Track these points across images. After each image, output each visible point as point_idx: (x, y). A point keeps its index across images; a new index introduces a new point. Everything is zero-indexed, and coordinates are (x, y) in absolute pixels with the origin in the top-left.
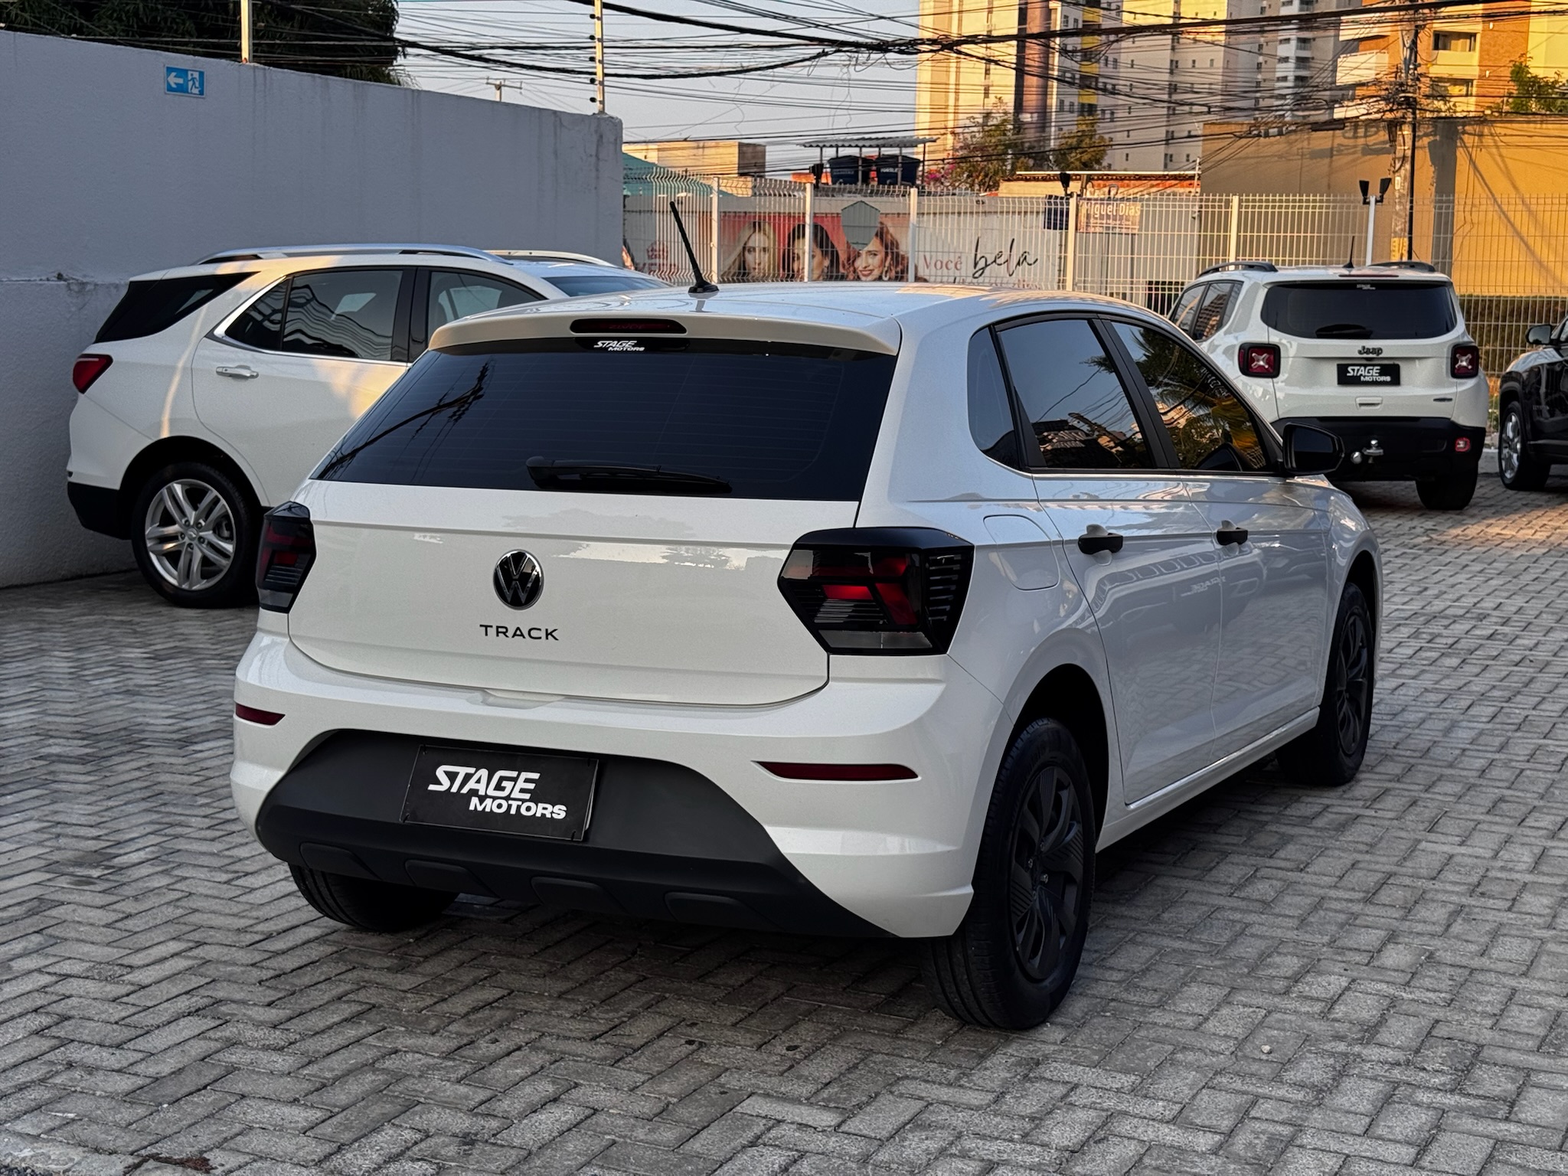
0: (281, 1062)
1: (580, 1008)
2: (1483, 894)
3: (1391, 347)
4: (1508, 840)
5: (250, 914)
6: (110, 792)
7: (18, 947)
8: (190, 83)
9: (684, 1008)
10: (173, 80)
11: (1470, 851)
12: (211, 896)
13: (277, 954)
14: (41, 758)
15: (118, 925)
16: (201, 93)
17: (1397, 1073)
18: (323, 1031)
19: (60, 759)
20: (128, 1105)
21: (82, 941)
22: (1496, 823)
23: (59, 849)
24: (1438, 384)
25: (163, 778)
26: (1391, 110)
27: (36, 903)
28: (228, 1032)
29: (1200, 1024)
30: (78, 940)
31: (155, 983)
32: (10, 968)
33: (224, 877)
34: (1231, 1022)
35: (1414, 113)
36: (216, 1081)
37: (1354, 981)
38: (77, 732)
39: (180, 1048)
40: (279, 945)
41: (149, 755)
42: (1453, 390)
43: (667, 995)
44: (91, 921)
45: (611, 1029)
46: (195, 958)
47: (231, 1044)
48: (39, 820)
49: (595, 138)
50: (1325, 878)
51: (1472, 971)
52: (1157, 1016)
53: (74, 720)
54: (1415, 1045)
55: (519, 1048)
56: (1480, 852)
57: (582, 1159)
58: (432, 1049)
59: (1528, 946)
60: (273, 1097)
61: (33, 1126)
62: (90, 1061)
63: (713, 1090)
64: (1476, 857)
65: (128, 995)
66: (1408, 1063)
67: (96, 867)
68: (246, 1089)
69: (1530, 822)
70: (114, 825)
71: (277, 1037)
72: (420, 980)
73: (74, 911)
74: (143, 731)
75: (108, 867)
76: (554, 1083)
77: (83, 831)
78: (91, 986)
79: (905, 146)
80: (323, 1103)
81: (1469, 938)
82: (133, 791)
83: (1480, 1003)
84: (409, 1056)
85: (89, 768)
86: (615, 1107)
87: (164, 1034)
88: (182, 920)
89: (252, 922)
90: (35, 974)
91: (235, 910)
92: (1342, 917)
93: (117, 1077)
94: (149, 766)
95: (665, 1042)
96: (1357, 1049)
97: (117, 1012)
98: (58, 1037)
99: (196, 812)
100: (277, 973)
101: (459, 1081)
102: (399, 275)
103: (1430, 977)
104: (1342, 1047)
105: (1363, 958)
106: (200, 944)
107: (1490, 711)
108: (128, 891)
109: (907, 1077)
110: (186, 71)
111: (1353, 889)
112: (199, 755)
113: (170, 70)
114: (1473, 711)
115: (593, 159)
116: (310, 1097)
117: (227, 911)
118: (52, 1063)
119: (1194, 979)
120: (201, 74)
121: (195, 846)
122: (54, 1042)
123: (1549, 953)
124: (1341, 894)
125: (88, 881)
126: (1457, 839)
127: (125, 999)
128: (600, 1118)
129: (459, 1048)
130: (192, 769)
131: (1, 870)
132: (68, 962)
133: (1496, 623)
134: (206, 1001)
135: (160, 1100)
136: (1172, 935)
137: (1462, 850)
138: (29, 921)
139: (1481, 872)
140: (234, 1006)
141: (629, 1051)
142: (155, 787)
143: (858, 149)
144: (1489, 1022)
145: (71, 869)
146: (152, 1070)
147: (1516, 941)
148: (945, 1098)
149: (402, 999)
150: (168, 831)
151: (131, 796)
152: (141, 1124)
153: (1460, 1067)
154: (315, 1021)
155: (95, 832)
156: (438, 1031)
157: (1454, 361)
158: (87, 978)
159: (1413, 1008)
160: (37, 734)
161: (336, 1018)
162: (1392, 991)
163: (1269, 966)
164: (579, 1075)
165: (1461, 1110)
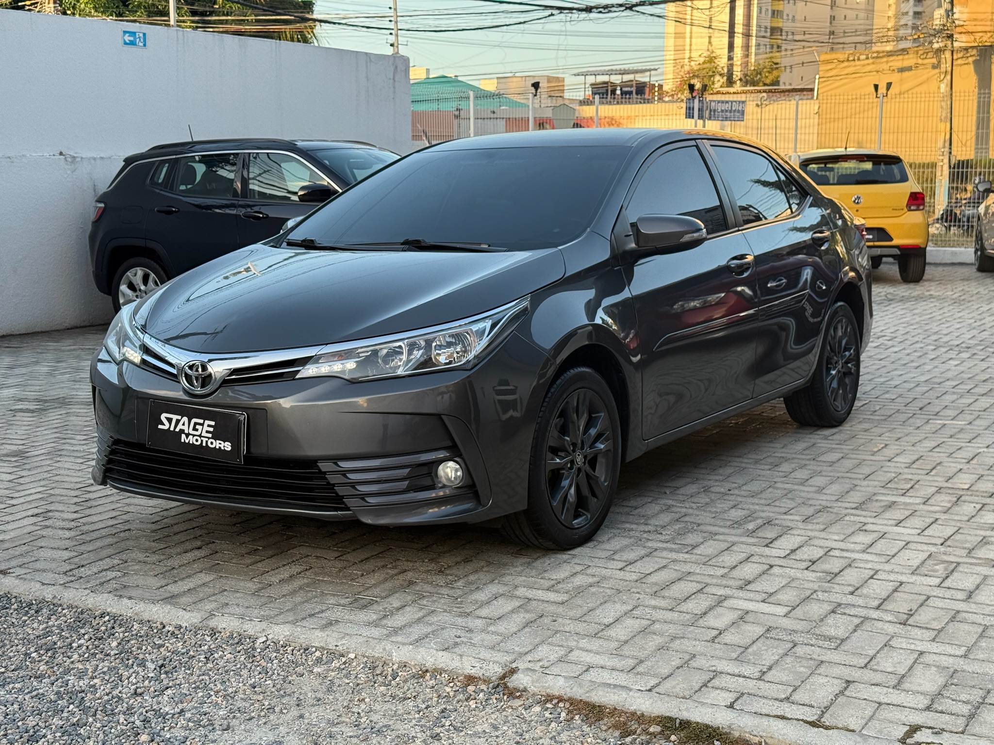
0: (68, 534)
6: (40, 425)
8: (138, 40)
10: (127, 38)
13: (90, 492)
14: (11, 410)
15: (15, 481)
16: (145, 45)
19: (21, 410)
28: (47, 523)
31: (22, 504)
33: (81, 461)
35: (952, 44)
36: (32, 541)
38: (37, 399)
39: (19, 530)
41: (70, 408)
46: (47, 494)
47: (47, 527)
49: (392, 69)
53: (37, 393)
55: (194, 528)
57: (198, 570)
59: (766, 485)
60: (56, 547)
67: (15, 457)
68: (45, 545)
70: (34, 439)
71: (71, 525)
75: (21, 457)
76: (202, 542)
77: (16, 442)
79: (637, 74)
80: (80, 550)
81: (736, 482)
82: (52, 424)
83: (716, 508)
84: (135, 532)
85: (34, 414)
86: (228, 551)
87: (15, 524)
88: (49, 479)
94: (67, 413)
101: (154, 541)
106: (53, 488)
108: (27, 467)
110: (135, 33)
113: (125, 32)
115: (392, 81)
116: (74, 547)
120: (144, 34)
123: (774, 488)
125: (9, 462)
128: (218, 555)
129: (163, 528)
134: (43, 511)
140: (56, 513)
142: (65, 423)
143: (608, 76)
144: (714, 515)
147: (761, 483)
149: (145, 510)
150: (62, 441)
151: (50, 426)
153: (681, 532)
154: (94, 518)
155: (23, 442)
156: (156, 522)
159: (678, 510)
160: (14, 400)
164: (217, 539)
165: (665, 549)
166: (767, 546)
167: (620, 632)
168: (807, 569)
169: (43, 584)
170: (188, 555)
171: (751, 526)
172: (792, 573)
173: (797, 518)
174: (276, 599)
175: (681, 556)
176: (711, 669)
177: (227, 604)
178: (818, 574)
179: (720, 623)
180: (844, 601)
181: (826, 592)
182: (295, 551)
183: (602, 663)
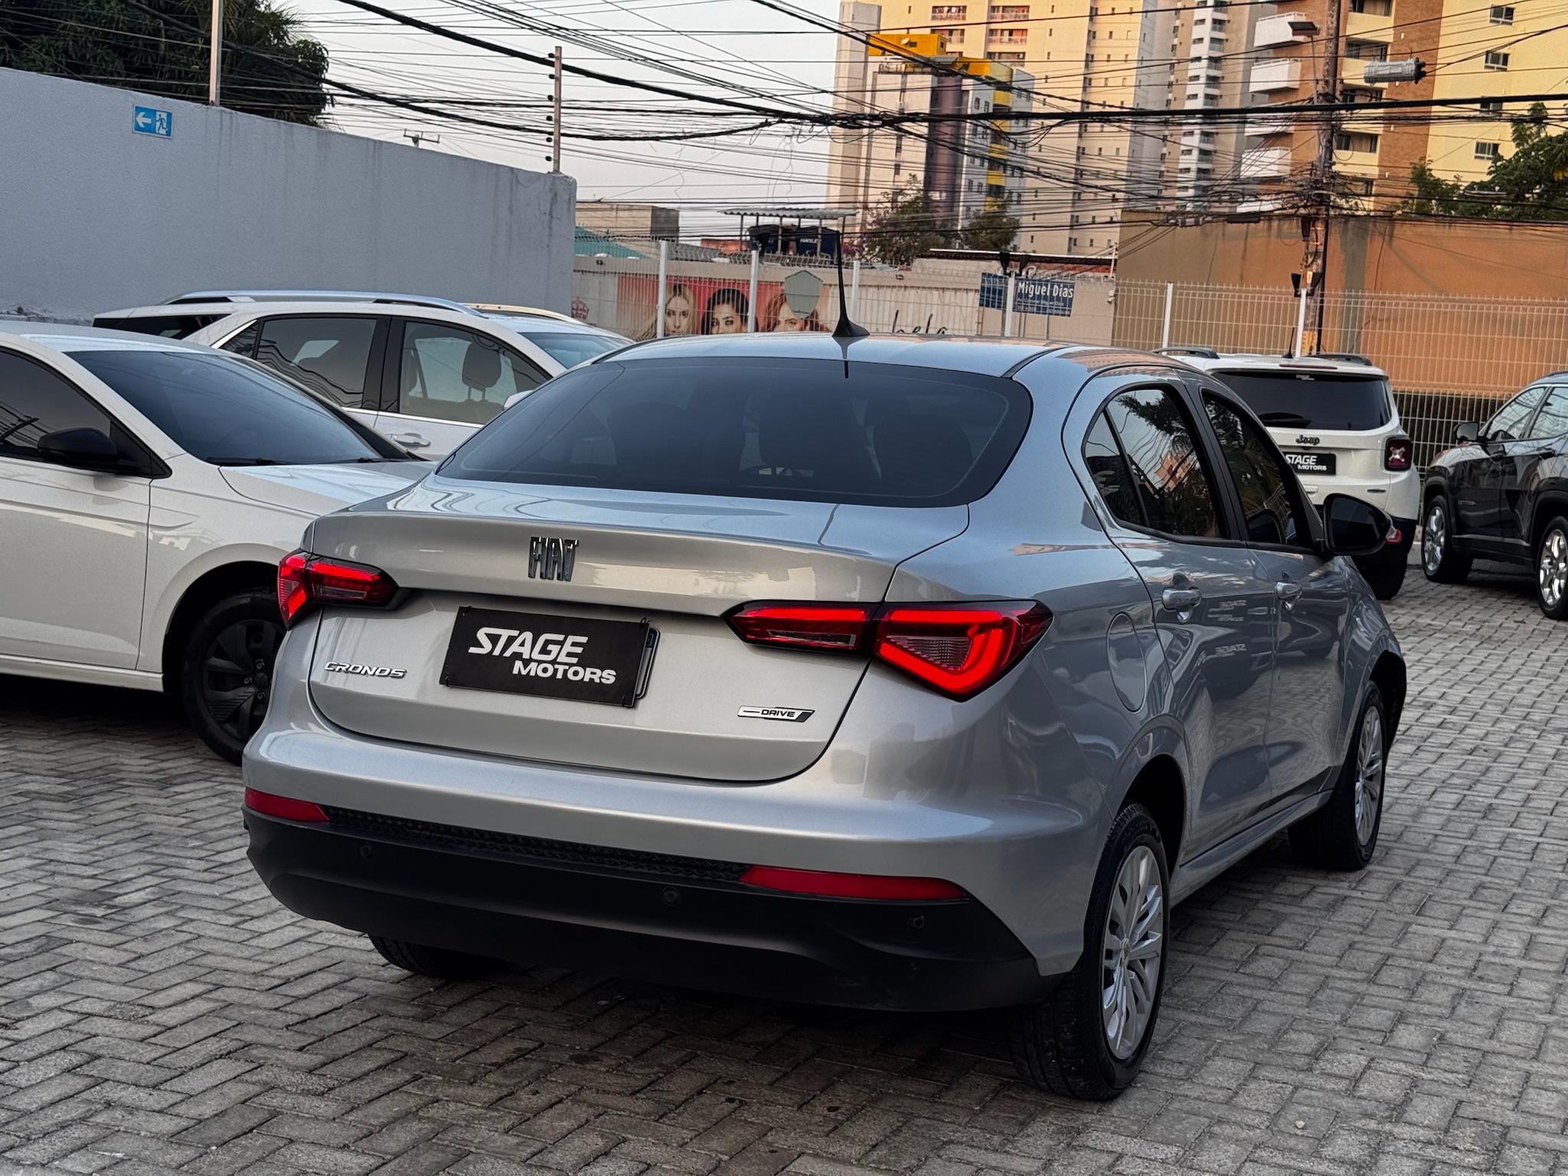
0: (324, 1107)
1: (614, 1062)
2: (1481, 978)
3: (1328, 438)
4: (1495, 925)
5: (263, 959)
6: (98, 831)
7: (34, 984)
8: (158, 124)
9: (719, 1066)
10: (142, 120)
11: (1460, 935)
12: (220, 939)
13: (298, 999)
14: (20, 794)
15: (133, 965)
16: (168, 134)
17: (1430, 1152)
18: (360, 1078)
19: (40, 796)
20: (176, 1146)
21: (98, 980)
22: (1481, 909)
23: (56, 886)
24: (1373, 475)
25: (148, 818)
26: (1305, 207)
27: (44, 940)
28: (264, 1075)
29: (1231, 1098)
30: (94, 979)
31: (181, 1025)
32: (29, 1005)
33: (231, 920)
34: (1260, 1097)
35: (1327, 210)
36: (261, 1124)
37: (1372, 1059)
38: (52, 769)
39: (217, 1091)
40: (299, 990)
41: (131, 795)
42: (1386, 482)
43: (699, 1052)
44: (104, 960)
45: (649, 1085)
46: (217, 1000)
47: (270, 1088)
48: (30, 857)
49: (549, 197)
50: (1327, 957)
51: (1485, 1053)
52: (1185, 1088)
53: (46, 757)
54: (1443, 1124)
55: (560, 1101)
56: (1470, 937)
58: (473, 1098)
59: (1534, 1030)
60: (322, 1142)
61: (83, 1165)
62: (128, 1101)
63: (763, 1148)
64: (1468, 941)
65: (155, 1036)
66: (1439, 1142)
67: (98, 906)
68: (294, 1134)
69: (1513, 908)
70: (108, 864)
71: (314, 1083)
72: (449, 1030)
73: (85, 949)
74: (121, 771)
75: (110, 907)
76: (602, 1136)
77: (77, 870)
78: (116, 1026)
79: (825, 218)
80: (374, 1150)
81: (1474, 1021)
82: (120, 831)
83: (1498, 1085)
84: (452, 1106)
85: (71, 806)
86: (667, 1162)
87: (199, 1077)
88: (195, 962)
89: (267, 966)
90: (56, 1012)
91: (246, 954)
92: (1348, 997)
93: (159, 1118)
94: (133, 806)
95: (703, 1099)
96: (1388, 1127)
97: (147, 1053)
98: (92, 1076)
99: (189, 854)
100: (303, 1018)
101: (506, 1132)
102: (373, 324)
103: (1446, 1058)
104: (1372, 1125)
105: (1377, 1038)
106: (218, 987)
107: (1454, 798)
108: (135, 931)
109: (951, 1142)
110: (155, 111)
111: (1355, 969)
112: (181, 797)
113: (139, 109)
114: (1439, 797)
115: (547, 217)
116: (359, 1143)
117: (239, 954)
118: (89, 1101)
119: (1216, 1053)
120: (169, 115)
121: (195, 888)
122: (88, 1081)
123: (1556, 1038)
124: (1343, 973)
125: (91, 920)
126: (1446, 923)
127: (153, 1040)
128: (655, 1173)
129: (501, 1098)
130: (177, 810)
131: (2, 905)
132: (87, 1000)
133: (1444, 712)
134: (236, 1044)
135: (208, 1142)
136: (1186, 1008)
137: (1452, 934)
138: (40, 958)
139: (1476, 956)
140: (264, 1049)
141: (672, 1107)
142: (143, 828)
143: (778, 219)
144: (1511, 1104)
145: (73, 908)
146: (194, 1112)
147: (1522, 1026)
148: (994, 1164)
149: (434, 1048)
150: (165, 872)
151: (120, 836)
152: (192, 1165)
153: (1491, 1147)
154: (349, 1067)
155: (90, 871)
156: (475, 1082)
157: (1388, 453)
158: (110, 1017)
159: (1435, 1088)
160: (11, 771)
161: (371, 1065)
162: (1411, 1072)
163: (1288, 1042)
164: (625, 1129)
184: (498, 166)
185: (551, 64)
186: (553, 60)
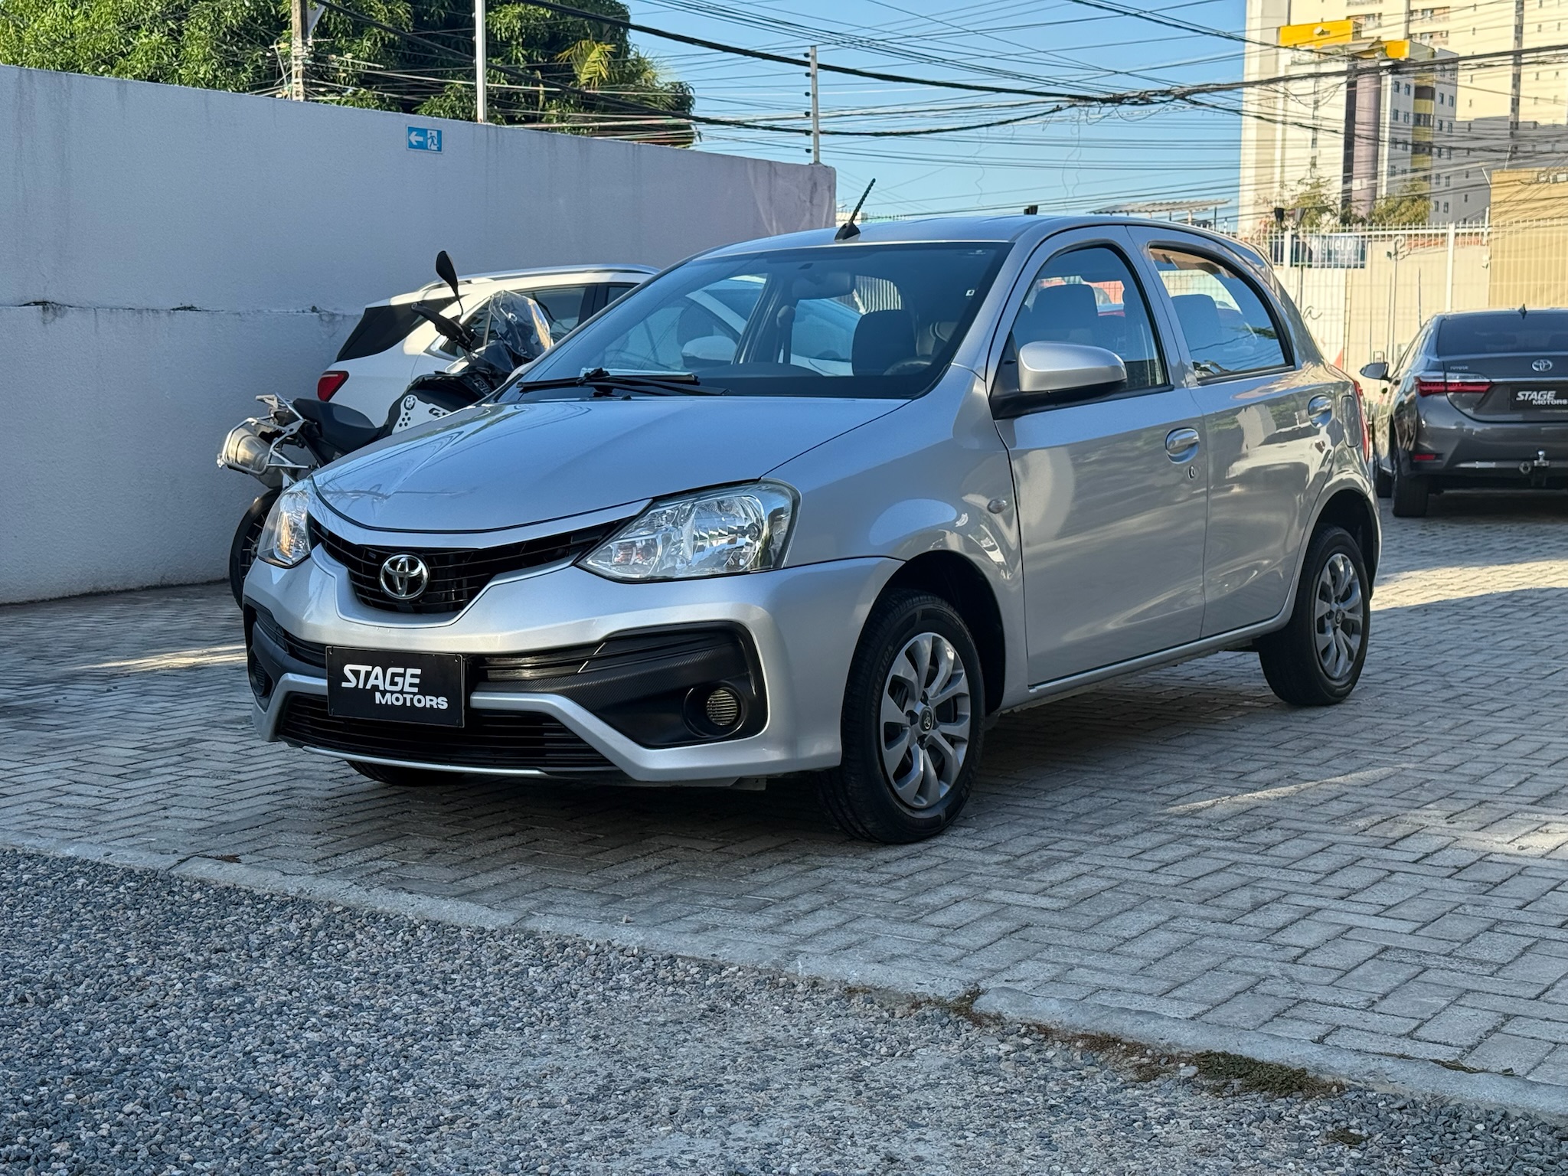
4: (1442, 716)
8: (430, 141)
10: (414, 138)
11: (1400, 722)
16: (439, 149)
20: (197, 835)
22: (1444, 707)
27: (187, 741)
28: (290, 802)
29: (1056, 806)
30: (207, 760)
31: (252, 780)
36: (267, 824)
39: (249, 810)
47: (289, 807)
49: (809, 186)
50: (1249, 735)
52: (1023, 802)
54: (1224, 818)
55: (502, 811)
57: (509, 861)
58: (437, 811)
59: (1388, 772)
60: (303, 831)
62: (182, 815)
65: (228, 785)
68: (287, 828)
71: (324, 805)
73: (213, 744)
76: (516, 827)
78: (204, 781)
84: (416, 814)
86: (554, 839)
87: (242, 803)
90: (166, 775)
92: (1240, 755)
93: (197, 822)
97: (215, 793)
98: (166, 805)
101: (445, 826)
102: (582, 291)
110: (425, 131)
111: (1268, 741)
113: (411, 130)
114: (1504, 643)
115: (808, 205)
116: (330, 831)
118: (153, 816)
119: (1075, 784)
120: (439, 133)
122: (161, 807)
124: (1254, 743)
126: (1397, 716)
127: (224, 787)
128: (538, 844)
132: (194, 770)
134: (284, 788)
135: (222, 832)
143: (1148, 214)
146: (222, 819)
152: (201, 843)
153: (1249, 829)
158: (204, 777)
164: (538, 824)
165: (1224, 849)
166: (1386, 847)
167: (1148, 947)
168: (1449, 877)
169: (285, 874)
170: (494, 842)
171: (1361, 823)
172: (1427, 882)
173: (1437, 813)
174: (624, 898)
175: (1248, 857)
176: (1290, 995)
177: (552, 903)
178: (1467, 885)
179: (1307, 941)
180: (1508, 917)
181: (1479, 906)
182: (652, 840)
183: (1118, 984)
184: (755, 160)
185: (807, 64)
186: (809, 60)
